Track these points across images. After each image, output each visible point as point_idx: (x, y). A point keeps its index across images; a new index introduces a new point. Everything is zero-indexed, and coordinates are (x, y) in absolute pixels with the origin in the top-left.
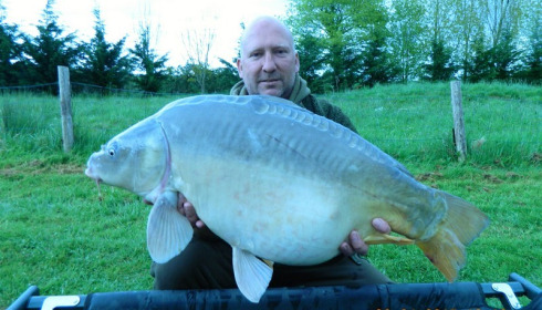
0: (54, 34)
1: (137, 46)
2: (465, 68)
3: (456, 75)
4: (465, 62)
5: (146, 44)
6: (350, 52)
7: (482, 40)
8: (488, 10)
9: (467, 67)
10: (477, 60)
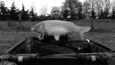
0: (14, 9)
1: (31, 12)
2: (98, 16)
3: (97, 18)
4: (98, 15)
5: (33, 11)
6: (75, 13)
7: (102, 11)
8: (103, 4)
9: (99, 16)
10: (101, 15)
